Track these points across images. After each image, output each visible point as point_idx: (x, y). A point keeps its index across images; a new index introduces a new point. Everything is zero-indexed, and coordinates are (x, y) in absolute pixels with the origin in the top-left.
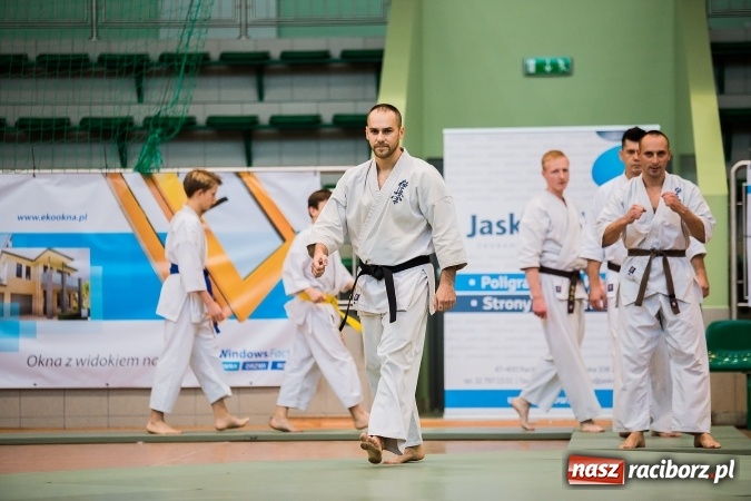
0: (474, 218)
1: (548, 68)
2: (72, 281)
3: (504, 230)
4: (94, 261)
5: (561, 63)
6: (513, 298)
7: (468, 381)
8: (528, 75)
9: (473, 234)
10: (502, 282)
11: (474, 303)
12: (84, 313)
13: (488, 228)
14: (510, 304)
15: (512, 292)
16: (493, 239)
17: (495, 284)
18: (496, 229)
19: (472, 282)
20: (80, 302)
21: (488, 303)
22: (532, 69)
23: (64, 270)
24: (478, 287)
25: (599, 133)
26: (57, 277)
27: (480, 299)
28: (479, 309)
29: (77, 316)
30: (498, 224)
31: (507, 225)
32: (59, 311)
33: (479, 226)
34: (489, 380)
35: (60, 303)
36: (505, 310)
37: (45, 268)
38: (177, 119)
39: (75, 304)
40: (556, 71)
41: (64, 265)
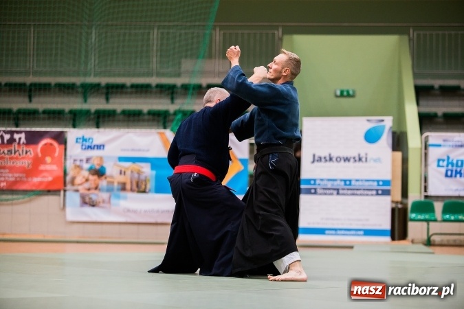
0: (314, 156)
1: (345, 93)
2: (142, 177)
3: (326, 161)
4: (153, 168)
5: (351, 93)
6: (329, 189)
7: (309, 224)
8: (337, 96)
9: (313, 162)
10: (325, 182)
11: (313, 191)
12: (147, 190)
13: (320, 159)
14: (328, 192)
15: (329, 186)
16: (322, 164)
17: (322, 183)
18: (323, 160)
19: (312, 182)
20: (146, 185)
21: (319, 191)
22: (338, 93)
23: (139, 173)
24: (315, 184)
25: (368, 120)
26: (136, 175)
27: (315, 189)
28: (315, 193)
29: (144, 192)
30: (325, 158)
31: (328, 158)
32: (136, 189)
33: (316, 158)
34: (318, 223)
35: (138, 186)
36: (325, 194)
37: (132, 172)
38: (188, 111)
39: (143, 187)
40: (349, 96)
41: (139, 170)
